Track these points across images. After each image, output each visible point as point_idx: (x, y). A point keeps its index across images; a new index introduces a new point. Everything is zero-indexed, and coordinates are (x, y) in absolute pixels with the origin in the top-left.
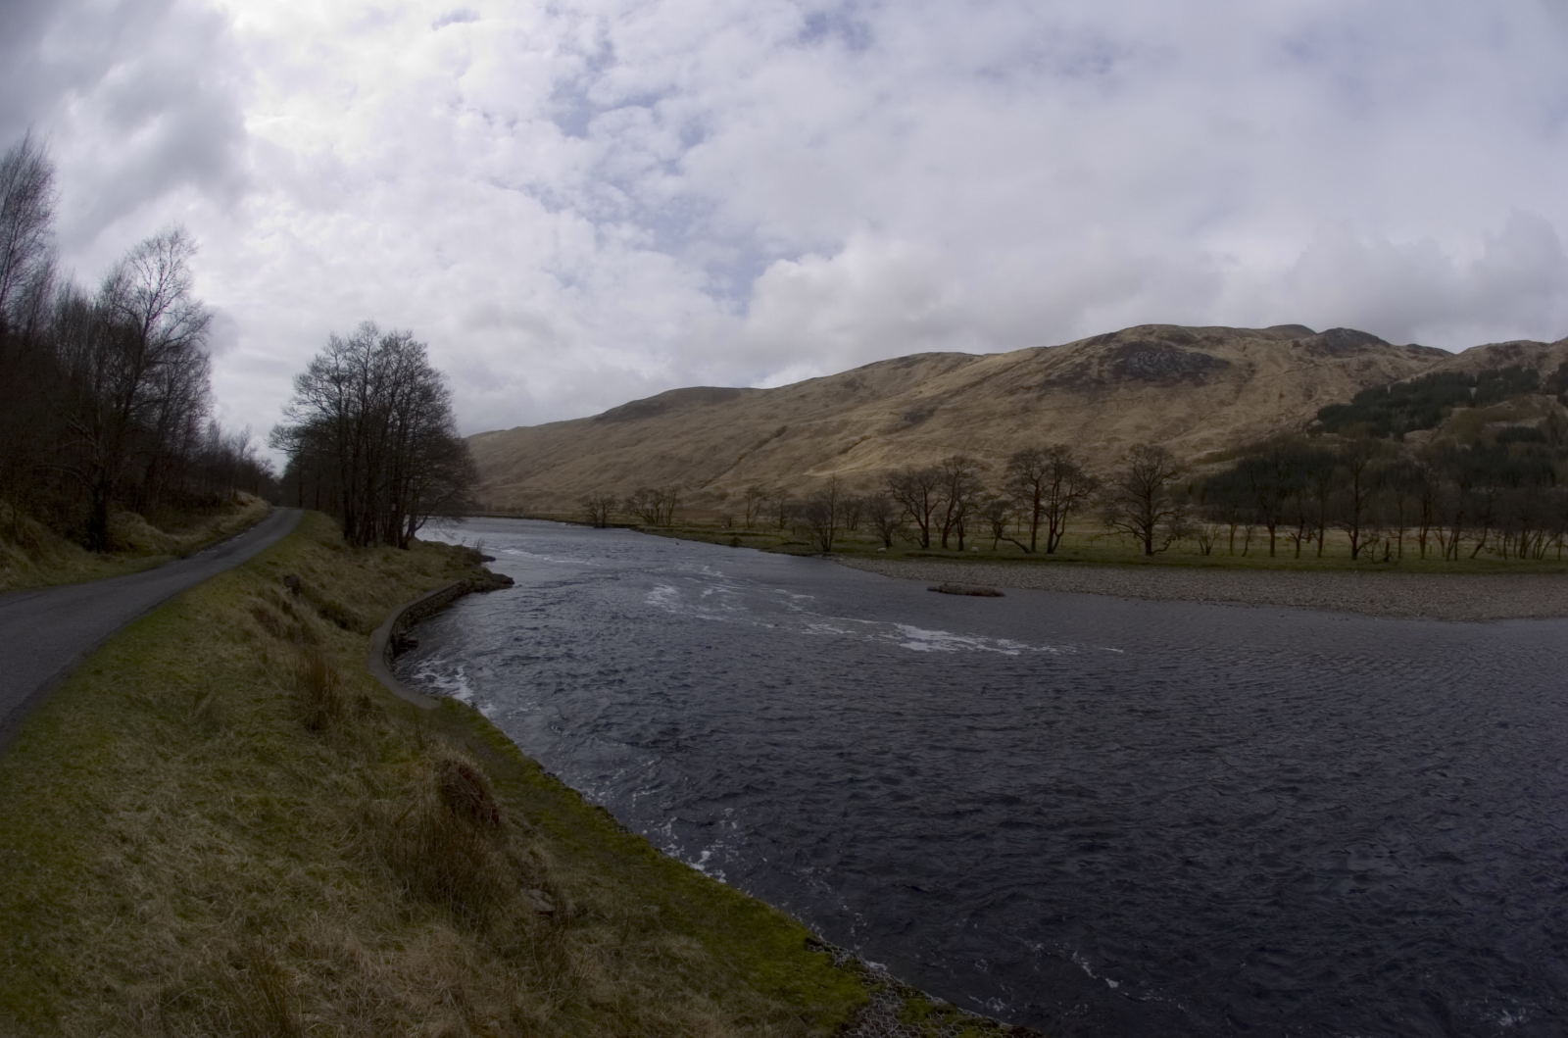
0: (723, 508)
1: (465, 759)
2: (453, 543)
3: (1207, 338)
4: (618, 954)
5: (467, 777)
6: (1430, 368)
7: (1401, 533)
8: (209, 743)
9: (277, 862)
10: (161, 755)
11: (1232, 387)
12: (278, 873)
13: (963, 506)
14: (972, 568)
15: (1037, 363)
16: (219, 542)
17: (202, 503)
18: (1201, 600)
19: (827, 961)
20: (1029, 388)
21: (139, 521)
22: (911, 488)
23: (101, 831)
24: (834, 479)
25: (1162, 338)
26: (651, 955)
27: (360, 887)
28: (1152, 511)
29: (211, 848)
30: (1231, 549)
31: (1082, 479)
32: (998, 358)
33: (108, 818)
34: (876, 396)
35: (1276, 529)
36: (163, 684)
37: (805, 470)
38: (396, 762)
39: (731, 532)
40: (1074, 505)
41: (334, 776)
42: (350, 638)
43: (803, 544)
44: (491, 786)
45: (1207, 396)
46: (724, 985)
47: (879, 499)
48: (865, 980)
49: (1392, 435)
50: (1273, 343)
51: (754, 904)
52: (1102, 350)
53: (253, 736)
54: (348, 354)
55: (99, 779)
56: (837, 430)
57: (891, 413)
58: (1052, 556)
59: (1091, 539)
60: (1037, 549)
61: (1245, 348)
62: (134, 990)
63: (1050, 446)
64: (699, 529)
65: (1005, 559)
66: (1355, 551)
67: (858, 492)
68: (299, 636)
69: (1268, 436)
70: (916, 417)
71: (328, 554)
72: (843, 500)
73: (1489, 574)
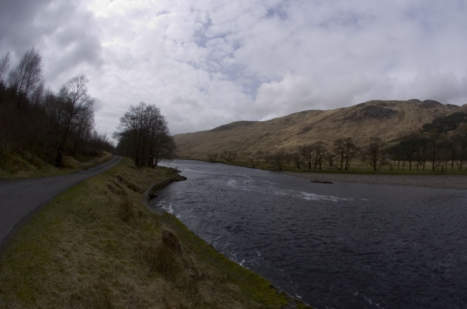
0: (250, 157)
1: (171, 230)
2: (168, 167)
3: (390, 104)
4: (213, 288)
5: (171, 235)
6: (454, 111)
7: (446, 162)
8: (92, 224)
9: (111, 259)
10: (77, 227)
11: (398, 119)
12: (111, 262)
13: (321, 156)
14: (324, 175)
15: (342, 113)
16: (97, 166)
17: (92, 154)
18: (390, 184)
19: (275, 292)
20: (340, 120)
21: (72, 159)
22: (305, 151)
23: (57, 248)
24: (283, 148)
25: (378, 104)
26: (223, 289)
27: (137, 267)
28: (376, 157)
29: (91, 254)
30: (399, 168)
31: (355, 148)
32: (330, 111)
33: (59, 244)
34: (295, 123)
35: (411, 162)
36: (79, 206)
37: (274, 145)
38: (150, 230)
39: (252, 164)
40: (353, 155)
41: (130, 234)
42: (137, 194)
43: (273, 168)
44: (178, 238)
45: (391, 122)
46: (244, 299)
47: (296, 154)
48: (286, 298)
49: (443, 132)
50: (409, 105)
51: (255, 275)
52: (360, 108)
53: (106, 222)
54: (136, 111)
55: (57, 233)
56: (284, 134)
57: (299, 128)
58: (347, 171)
59: (358, 166)
60: (342, 169)
61: (401, 107)
62: (62, 293)
63: (346, 138)
64: (243, 163)
65: (333, 172)
66: (434, 168)
67: (289, 152)
68: (122, 193)
69: (409, 134)
70: (307, 129)
71: (131, 170)
72: (285, 154)
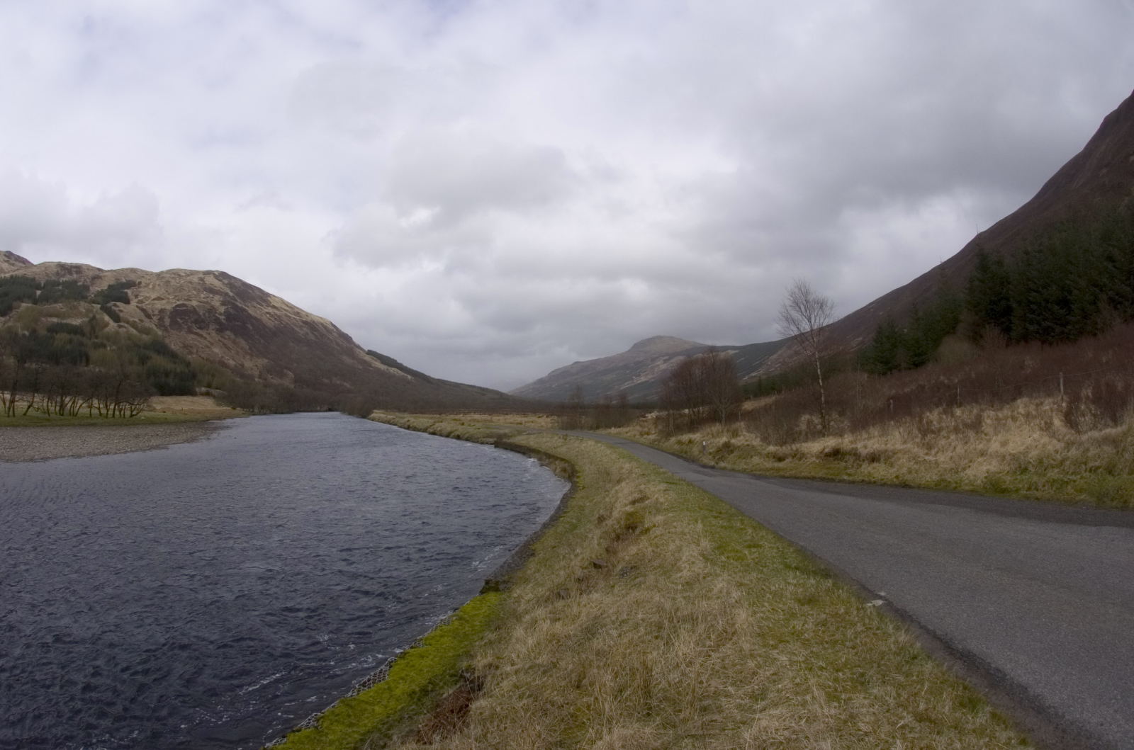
73: (38, 426)
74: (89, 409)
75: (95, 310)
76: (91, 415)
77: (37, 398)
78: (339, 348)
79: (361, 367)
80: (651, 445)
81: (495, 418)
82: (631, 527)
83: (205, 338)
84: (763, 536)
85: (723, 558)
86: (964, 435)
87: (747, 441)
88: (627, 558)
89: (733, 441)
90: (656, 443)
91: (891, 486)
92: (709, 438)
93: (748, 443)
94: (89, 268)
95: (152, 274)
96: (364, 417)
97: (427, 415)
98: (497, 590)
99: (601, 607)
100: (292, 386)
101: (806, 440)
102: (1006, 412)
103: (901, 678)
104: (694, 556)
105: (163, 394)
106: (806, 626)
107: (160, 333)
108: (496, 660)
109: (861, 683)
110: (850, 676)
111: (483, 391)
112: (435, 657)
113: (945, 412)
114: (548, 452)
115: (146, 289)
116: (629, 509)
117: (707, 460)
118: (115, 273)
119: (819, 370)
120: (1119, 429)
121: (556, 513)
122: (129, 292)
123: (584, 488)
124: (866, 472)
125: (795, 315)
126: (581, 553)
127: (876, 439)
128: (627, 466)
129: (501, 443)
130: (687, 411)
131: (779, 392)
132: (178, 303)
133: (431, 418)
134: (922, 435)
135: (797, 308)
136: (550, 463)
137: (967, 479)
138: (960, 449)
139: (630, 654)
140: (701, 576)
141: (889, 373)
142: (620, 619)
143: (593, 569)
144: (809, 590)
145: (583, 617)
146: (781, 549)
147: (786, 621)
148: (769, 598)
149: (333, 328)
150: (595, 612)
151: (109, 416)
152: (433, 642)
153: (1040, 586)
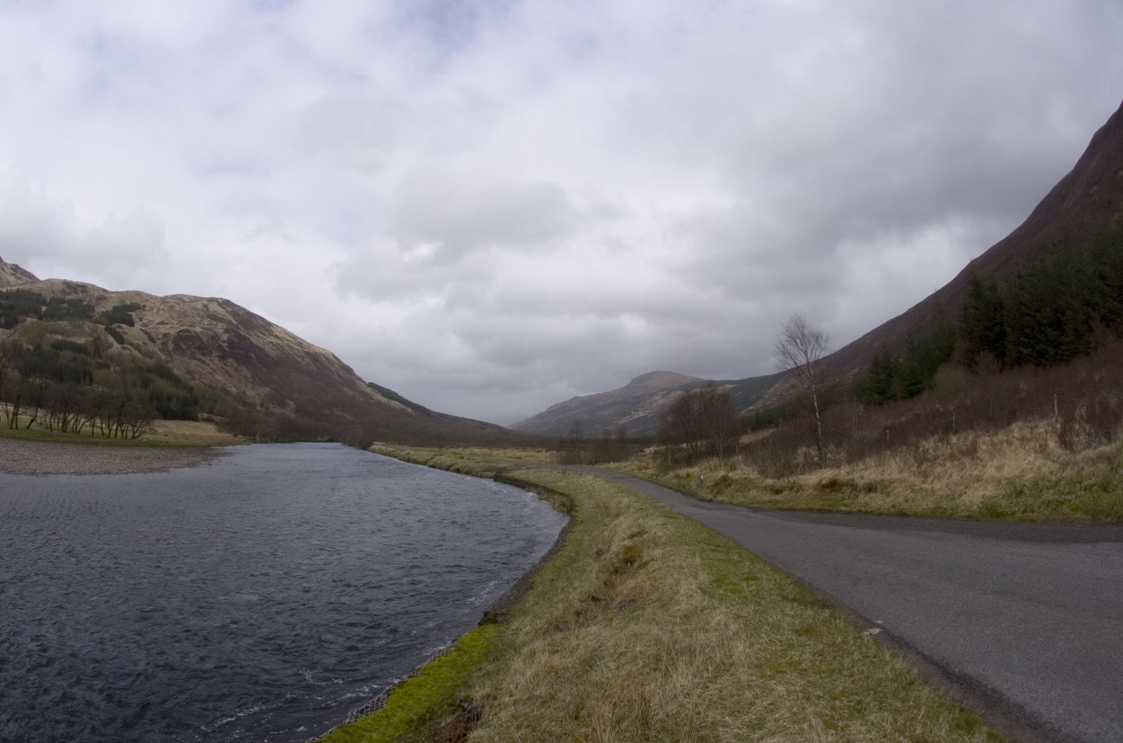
73: (40, 441)
74: (91, 428)
75: (99, 330)
76: (93, 433)
77: (41, 413)
78: (340, 380)
79: (362, 399)
80: (650, 480)
81: (495, 452)
82: (630, 560)
83: (208, 365)
84: (760, 569)
85: (721, 591)
86: (961, 461)
87: (744, 474)
88: (625, 592)
89: (731, 475)
90: (655, 477)
91: (888, 515)
92: (706, 472)
93: (746, 476)
94: (95, 288)
95: (156, 298)
96: (364, 449)
97: (427, 449)
98: (495, 622)
99: (599, 640)
100: (294, 416)
101: (803, 472)
102: (1001, 436)
103: (898, 704)
104: (692, 590)
105: (165, 419)
106: (804, 656)
107: (163, 357)
108: (494, 690)
109: (858, 710)
110: (847, 704)
111: (483, 425)
112: (433, 686)
113: (941, 440)
114: (547, 486)
115: (149, 313)
116: (628, 543)
117: (705, 494)
118: (120, 295)
119: (816, 403)
120: (1113, 446)
121: (555, 547)
122: (133, 314)
123: (582, 522)
124: (863, 501)
125: (791, 348)
126: (580, 587)
127: (872, 469)
128: (626, 500)
129: (500, 477)
130: (685, 445)
131: (777, 425)
132: (182, 328)
133: (431, 451)
134: (918, 463)
135: (794, 342)
136: (550, 497)
137: (964, 505)
138: (956, 477)
139: (629, 686)
140: (699, 609)
141: (885, 403)
142: (618, 652)
143: (592, 603)
144: (807, 621)
145: (582, 651)
146: (778, 581)
147: (784, 652)
148: (766, 630)
149: (334, 359)
150: (593, 644)
151: (111, 436)
152: (432, 672)
153: (1036, 606)
